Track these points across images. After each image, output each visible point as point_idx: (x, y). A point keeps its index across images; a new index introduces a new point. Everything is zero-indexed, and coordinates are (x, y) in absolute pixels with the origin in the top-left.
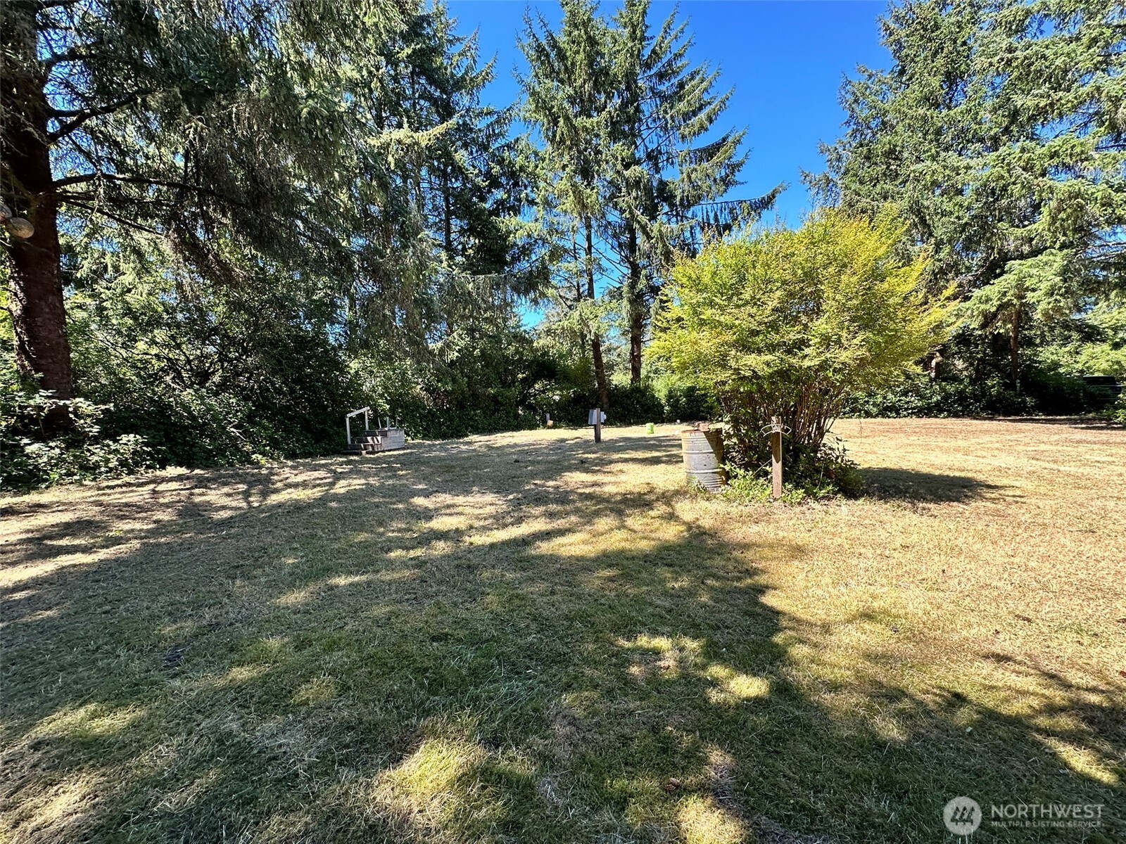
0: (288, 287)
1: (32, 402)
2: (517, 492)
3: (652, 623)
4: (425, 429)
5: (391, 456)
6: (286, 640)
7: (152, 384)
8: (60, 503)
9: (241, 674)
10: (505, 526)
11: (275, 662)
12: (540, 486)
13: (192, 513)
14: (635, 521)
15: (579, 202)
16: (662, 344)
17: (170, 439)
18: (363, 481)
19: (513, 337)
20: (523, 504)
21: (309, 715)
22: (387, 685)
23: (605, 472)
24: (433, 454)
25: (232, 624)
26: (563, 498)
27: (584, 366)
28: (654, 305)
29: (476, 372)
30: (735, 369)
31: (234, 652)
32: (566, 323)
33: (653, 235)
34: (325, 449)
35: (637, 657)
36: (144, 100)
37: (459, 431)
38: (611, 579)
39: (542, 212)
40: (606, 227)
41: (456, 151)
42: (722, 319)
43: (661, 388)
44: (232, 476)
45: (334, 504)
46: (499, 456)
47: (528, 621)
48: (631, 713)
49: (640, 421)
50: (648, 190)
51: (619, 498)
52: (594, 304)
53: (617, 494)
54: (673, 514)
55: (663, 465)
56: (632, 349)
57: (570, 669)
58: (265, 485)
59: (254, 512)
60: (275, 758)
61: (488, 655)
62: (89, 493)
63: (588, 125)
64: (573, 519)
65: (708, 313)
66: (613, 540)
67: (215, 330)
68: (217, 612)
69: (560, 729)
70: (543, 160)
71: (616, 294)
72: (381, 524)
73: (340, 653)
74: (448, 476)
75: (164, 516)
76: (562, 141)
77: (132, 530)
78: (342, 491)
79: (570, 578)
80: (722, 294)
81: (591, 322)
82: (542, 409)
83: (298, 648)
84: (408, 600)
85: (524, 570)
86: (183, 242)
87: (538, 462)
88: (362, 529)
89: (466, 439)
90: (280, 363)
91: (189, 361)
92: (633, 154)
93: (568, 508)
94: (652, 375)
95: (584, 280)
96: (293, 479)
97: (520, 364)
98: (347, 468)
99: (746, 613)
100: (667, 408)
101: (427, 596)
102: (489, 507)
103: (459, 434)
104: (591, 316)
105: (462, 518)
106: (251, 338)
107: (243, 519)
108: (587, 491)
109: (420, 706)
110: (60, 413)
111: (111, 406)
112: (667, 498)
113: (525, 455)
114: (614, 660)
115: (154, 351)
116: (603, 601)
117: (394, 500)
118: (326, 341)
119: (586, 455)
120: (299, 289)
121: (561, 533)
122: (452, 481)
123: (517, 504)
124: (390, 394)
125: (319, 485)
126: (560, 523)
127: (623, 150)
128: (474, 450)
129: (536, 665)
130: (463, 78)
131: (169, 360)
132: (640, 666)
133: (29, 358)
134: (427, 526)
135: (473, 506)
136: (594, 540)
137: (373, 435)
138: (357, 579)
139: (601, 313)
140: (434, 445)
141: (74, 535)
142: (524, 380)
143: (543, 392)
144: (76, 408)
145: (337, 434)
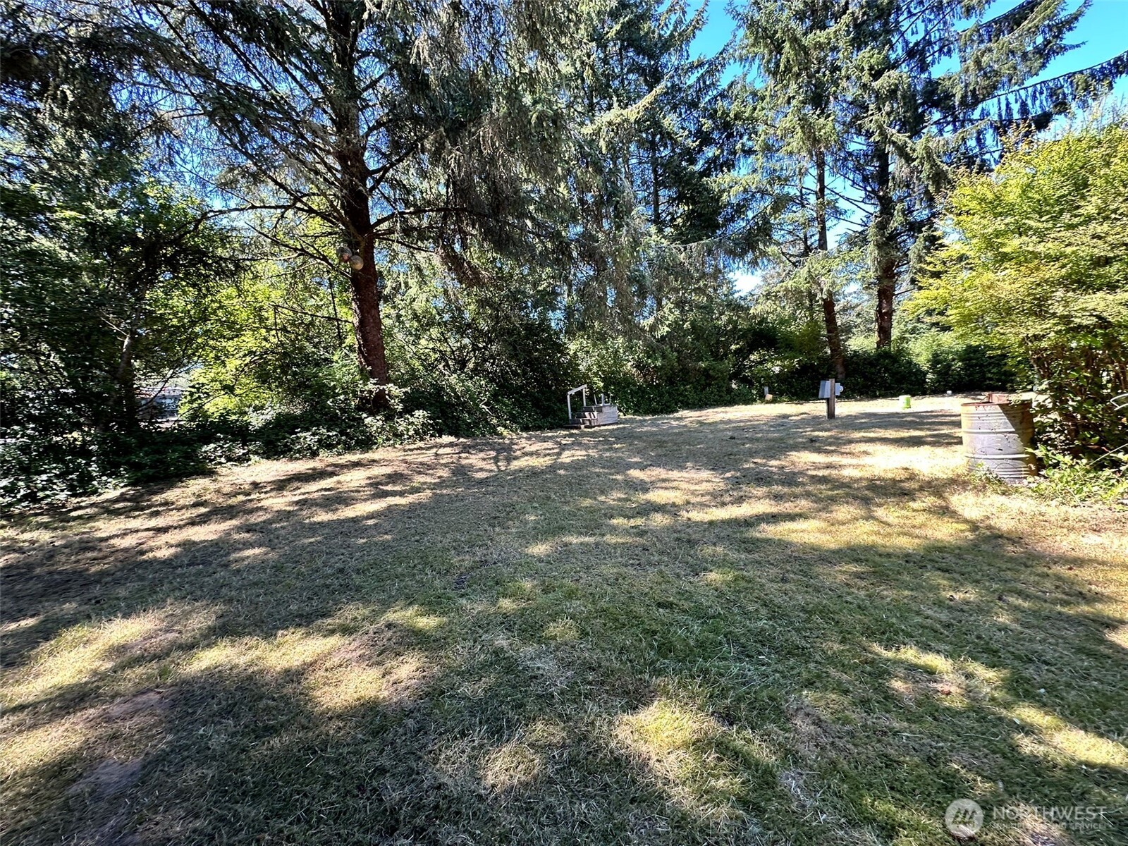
0: (520, 281)
1: (366, 388)
2: (735, 470)
3: (921, 635)
4: (635, 405)
5: (606, 430)
6: (535, 582)
7: (431, 371)
8: (384, 460)
9: (506, 604)
10: (724, 504)
11: (529, 599)
12: (761, 465)
13: (461, 472)
14: (889, 513)
15: (808, 138)
16: (933, 293)
17: (443, 414)
18: (584, 453)
19: (727, 306)
20: (743, 483)
21: (557, 648)
22: (619, 639)
23: (842, 453)
24: (645, 429)
25: (495, 563)
26: (790, 479)
27: (813, 331)
28: (915, 247)
29: (686, 346)
30: (1062, 317)
31: (498, 586)
32: (790, 284)
33: (915, 155)
34: (551, 423)
35: (901, 672)
36: (422, 145)
37: (668, 407)
38: (859, 576)
39: (761, 160)
40: (845, 159)
41: (664, 117)
42: (1040, 248)
43: (920, 351)
44: (485, 445)
45: (562, 472)
46: (712, 432)
47: (757, 606)
48: (896, 734)
49: (891, 392)
50: (909, 99)
51: (864, 483)
52: (826, 256)
53: (861, 479)
54: (947, 508)
55: (927, 447)
56: (880, 306)
57: (812, 666)
58: (507, 452)
59: (502, 475)
60: (535, 677)
61: (716, 631)
62: (399, 454)
63: (822, 40)
64: (804, 504)
65: (1013, 244)
66: (858, 532)
67: (469, 326)
68: (485, 552)
69: (803, 725)
70: (763, 98)
71: (857, 240)
72: (602, 492)
73: (578, 602)
74: (660, 451)
75: (444, 473)
76: (788, 69)
77: (426, 483)
78: (568, 460)
79: (805, 568)
80: (1041, 214)
81: (823, 278)
82: (760, 382)
83: (546, 591)
84: (632, 564)
85: (749, 552)
86: (448, 255)
87: (758, 440)
88: (586, 495)
89: (676, 415)
90: (515, 349)
91: (453, 352)
92: (887, 57)
93: (798, 490)
94: (907, 335)
95: (815, 230)
96: (528, 449)
97: (735, 333)
98: (569, 440)
99: (1080, 650)
100: (930, 376)
101: (650, 564)
102: (704, 484)
103: (668, 409)
104: (824, 271)
105: (678, 493)
106: (494, 330)
107: (495, 480)
108: (820, 473)
109: (650, 665)
110: (381, 394)
111: (408, 389)
112: (936, 487)
113: (740, 432)
114: (868, 668)
115: (431, 346)
116: (849, 598)
117: (613, 471)
118: (549, 326)
119: (817, 433)
120: (528, 282)
121: (792, 517)
122: (665, 455)
123: (737, 483)
124: (604, 372)
125: (549, 454)
126: (787, 507)
127: (871, 57)
128: (685, 426)
129: (770, 653)
130: (672, 35)
131: (440, 351)
132: (906, 683)
133: (363, 356)
134: (644, 497)
135: (688, 482)
136: (833, 529)
137: (591, 411)
138: (587, 539)
139: (836, 265)
140: (645, 420)
141: (394, 483)
142: (737, 351)
143: (761, 363)
144: (390, 391)
145: (560, 410)
